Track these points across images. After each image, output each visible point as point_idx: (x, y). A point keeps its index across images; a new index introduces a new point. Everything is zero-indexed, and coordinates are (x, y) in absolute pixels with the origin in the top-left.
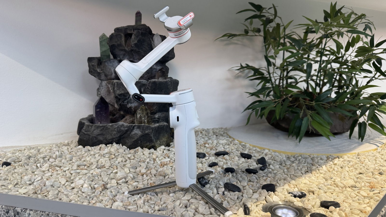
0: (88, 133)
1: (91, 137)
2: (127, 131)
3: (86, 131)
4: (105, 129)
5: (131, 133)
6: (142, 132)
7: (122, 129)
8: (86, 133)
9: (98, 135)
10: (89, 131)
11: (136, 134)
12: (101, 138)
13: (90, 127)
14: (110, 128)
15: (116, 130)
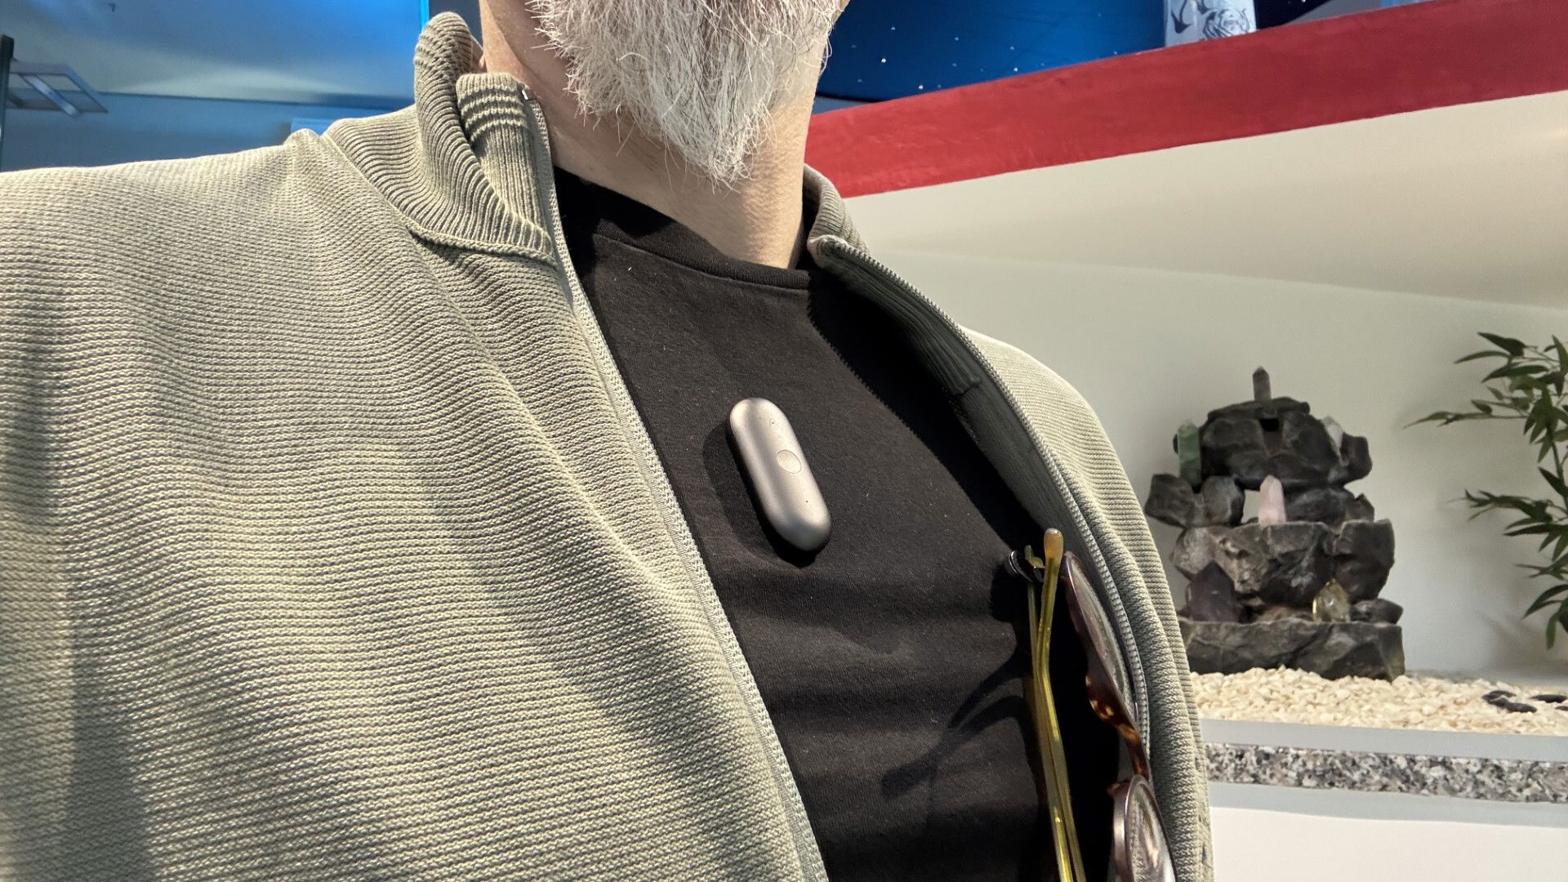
0: (1212, 642)
1: (1221, 652)
2: (1314, 637)
3: (1205, 639)
4: (1254, 632)
5: (1325, 642)
6: (1355, 639)
7: (1302, 632)
8: (1206, 642)
9: (1241, 646)
10: (1214, 638)
11: (1339, 644)
12: (1246, 654)
13: (1214, 630)
14: (1268, 632)
15: (1286, 634)
